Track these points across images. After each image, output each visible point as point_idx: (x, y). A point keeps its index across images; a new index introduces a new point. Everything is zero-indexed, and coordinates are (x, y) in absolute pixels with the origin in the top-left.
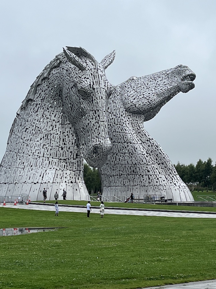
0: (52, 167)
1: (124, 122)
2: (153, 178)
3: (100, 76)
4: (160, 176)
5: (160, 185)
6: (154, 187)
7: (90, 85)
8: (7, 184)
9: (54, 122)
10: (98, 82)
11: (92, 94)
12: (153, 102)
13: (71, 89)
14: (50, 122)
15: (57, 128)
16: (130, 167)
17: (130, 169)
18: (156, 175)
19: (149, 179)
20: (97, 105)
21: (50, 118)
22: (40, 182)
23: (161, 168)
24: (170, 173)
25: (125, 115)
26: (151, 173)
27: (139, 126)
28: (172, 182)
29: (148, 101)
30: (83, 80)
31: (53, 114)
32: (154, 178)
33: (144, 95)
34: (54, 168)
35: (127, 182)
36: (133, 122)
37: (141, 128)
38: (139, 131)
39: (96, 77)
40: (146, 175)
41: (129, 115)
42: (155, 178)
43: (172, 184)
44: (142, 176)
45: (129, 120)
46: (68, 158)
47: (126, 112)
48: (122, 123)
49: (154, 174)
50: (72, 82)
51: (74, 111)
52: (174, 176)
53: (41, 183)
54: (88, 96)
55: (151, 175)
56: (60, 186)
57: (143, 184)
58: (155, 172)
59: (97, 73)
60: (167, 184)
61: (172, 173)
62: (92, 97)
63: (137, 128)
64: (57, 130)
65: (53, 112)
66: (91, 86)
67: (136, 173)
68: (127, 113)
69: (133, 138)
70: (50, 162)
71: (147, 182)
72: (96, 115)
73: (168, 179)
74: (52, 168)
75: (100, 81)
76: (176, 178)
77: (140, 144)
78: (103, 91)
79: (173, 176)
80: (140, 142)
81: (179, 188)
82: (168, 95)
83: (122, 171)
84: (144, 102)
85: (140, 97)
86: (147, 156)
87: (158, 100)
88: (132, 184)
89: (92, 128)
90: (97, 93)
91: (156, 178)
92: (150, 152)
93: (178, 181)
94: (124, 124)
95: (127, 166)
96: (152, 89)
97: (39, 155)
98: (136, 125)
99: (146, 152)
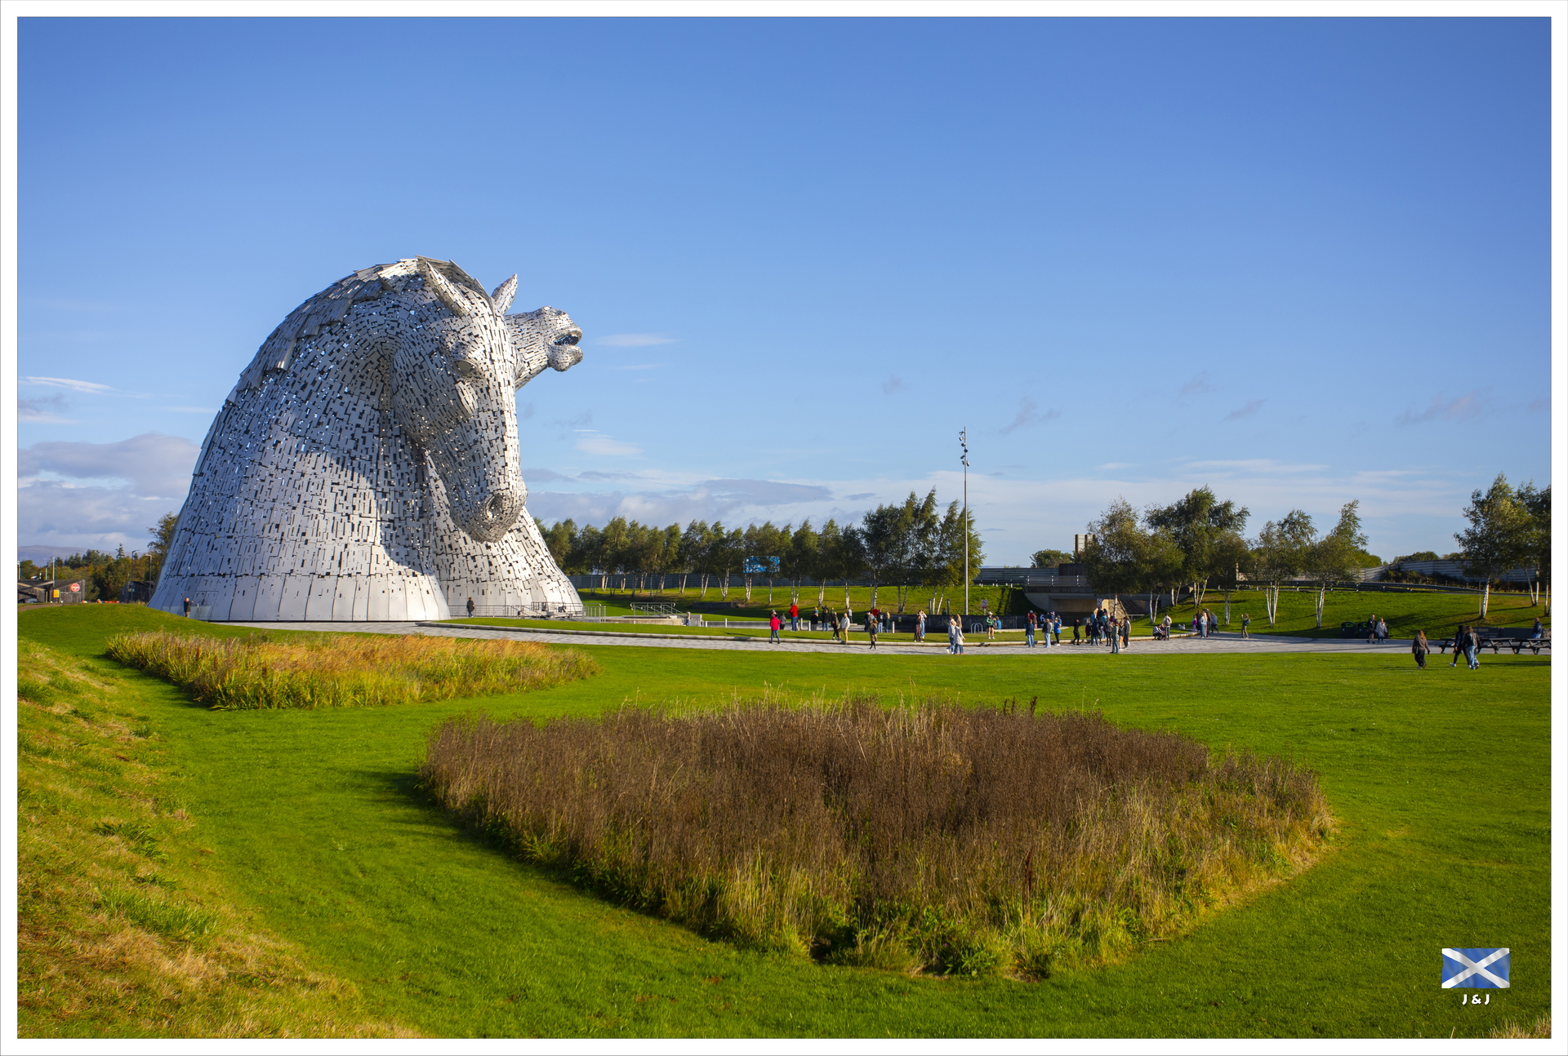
0: (359, 537)
2: (500, 562)
4: (515, 557)
5: (517, 578)
6: (503, 583)
8: (227, 577)
9: (359, 431)
13: (427, 357)
14: (346, 428)
15: (369, 444)
18: (505, 556)
19: (490, 564)
20: (499, 398)
21: (346, 420)
22: (335, 570)
23: (516, 540)
24: (537, 552)
26: (494, 551)
28: (541, 572)
30: (467, 338)
31: (354, 409)
34: (365, 541)
40: (482, 556)
42: (504, 563)
43: (543, 576)
44: (473, 558)
46: (399, 518)
49: (501, 554)
50: (432, 340)
51: (437, 409)
52: (545, 559)
53: (339, 576)
54: (478, 375)
55: (494, 557)
56: (390, 582)
57: (474, 577)
58: (503, 549)
61: (540, 551)
62: (488, 380)
64: (370, 451)
65: (356, 405)
70: (353, 525)
71: (486, 570)
72: (496, 422)
73: (533, 566)
74: (362, 540)
79: (542, 559)
81: (557, 585)
89: (487, 451)
90: (498, 372)
91: (507, 564)
97: (322, 507)
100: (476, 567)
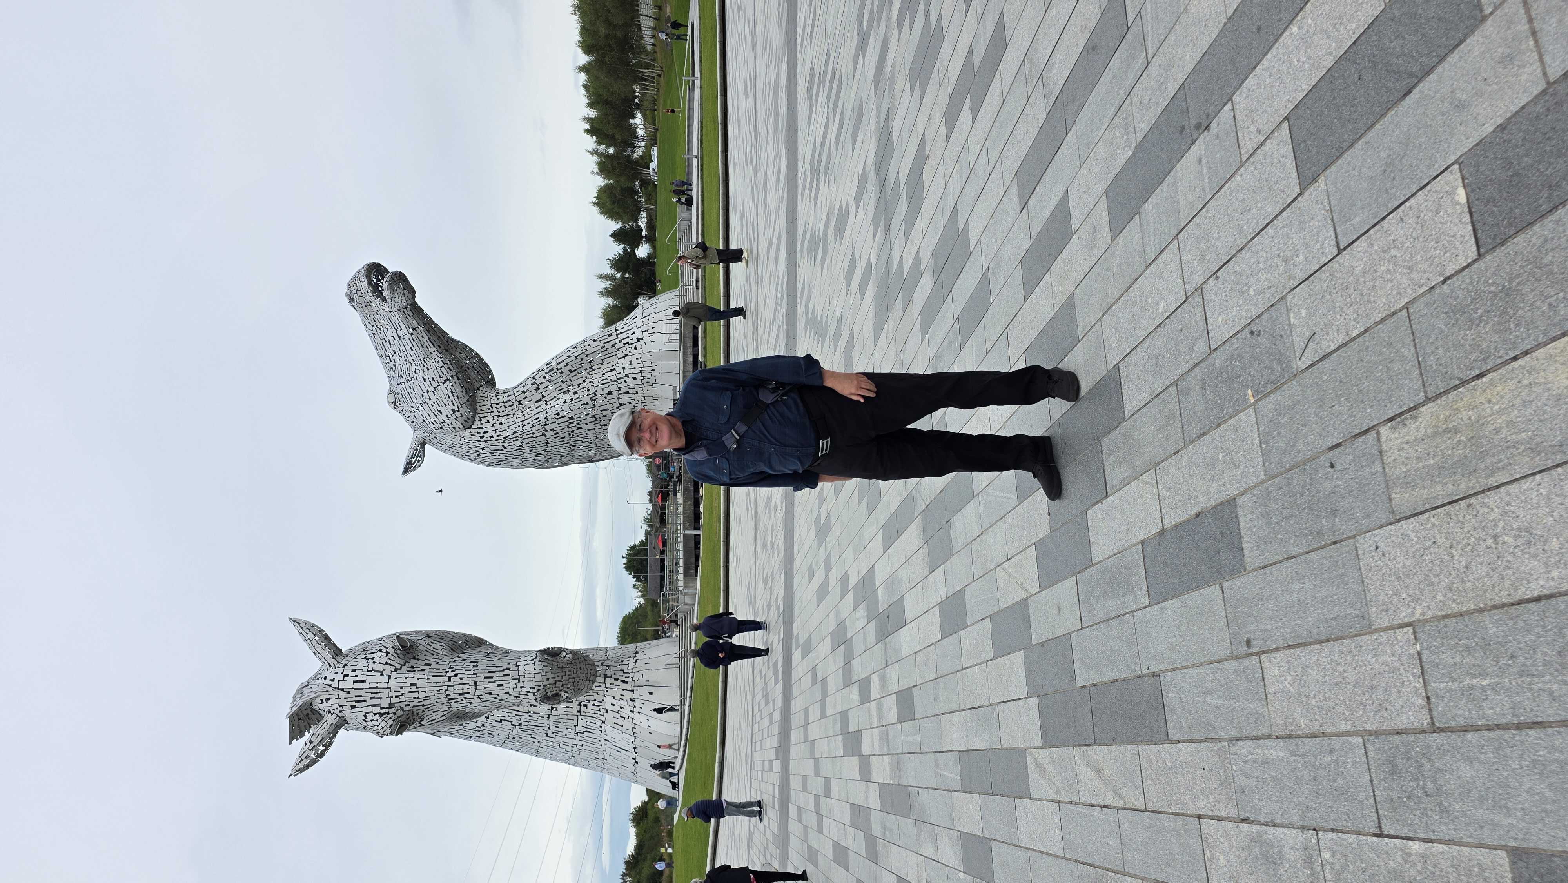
3: (357, 686)
5: (641, 372)
7: (381, 715)
10: (372, 694)
11: (406, 708)
12: (445, 372)
18: (619, 379)
23: (602, 364)
24: (613, 346)
25: (482, 431)
27: (505, 403)
28: (633, 346)
29: (441, 384)
32: (626, 384)
33: (428, 392)
36: (497, 414)
37: (510, 398)
38: (516, 403)
39: (361, 697)
40: (619, 398)
41: (481, 420)
42: (625, 381)
44: (621, 405)
45: (492, 422)
47: (473, 426)
48: (499, 438)
52: (620, 339)
59: (349, 693)
60: (636, 356)
63: (510, 406)
66: (383, 711)
68: (475, 423)
69: (533, 418)
75: (371, 686)
76: (624, 335)
77: (546, 404)
79: (621, 341)
80: (543, 403)
81: (647, 332)
82: (424, 335)
84: (446, 393)
85: (434, 399)
86: (575, 393)
87: (440, 360)
92: (564, 386)
93: (632, 332)
96: (414, 370)
98: (503, 407)
99: (565, 393)
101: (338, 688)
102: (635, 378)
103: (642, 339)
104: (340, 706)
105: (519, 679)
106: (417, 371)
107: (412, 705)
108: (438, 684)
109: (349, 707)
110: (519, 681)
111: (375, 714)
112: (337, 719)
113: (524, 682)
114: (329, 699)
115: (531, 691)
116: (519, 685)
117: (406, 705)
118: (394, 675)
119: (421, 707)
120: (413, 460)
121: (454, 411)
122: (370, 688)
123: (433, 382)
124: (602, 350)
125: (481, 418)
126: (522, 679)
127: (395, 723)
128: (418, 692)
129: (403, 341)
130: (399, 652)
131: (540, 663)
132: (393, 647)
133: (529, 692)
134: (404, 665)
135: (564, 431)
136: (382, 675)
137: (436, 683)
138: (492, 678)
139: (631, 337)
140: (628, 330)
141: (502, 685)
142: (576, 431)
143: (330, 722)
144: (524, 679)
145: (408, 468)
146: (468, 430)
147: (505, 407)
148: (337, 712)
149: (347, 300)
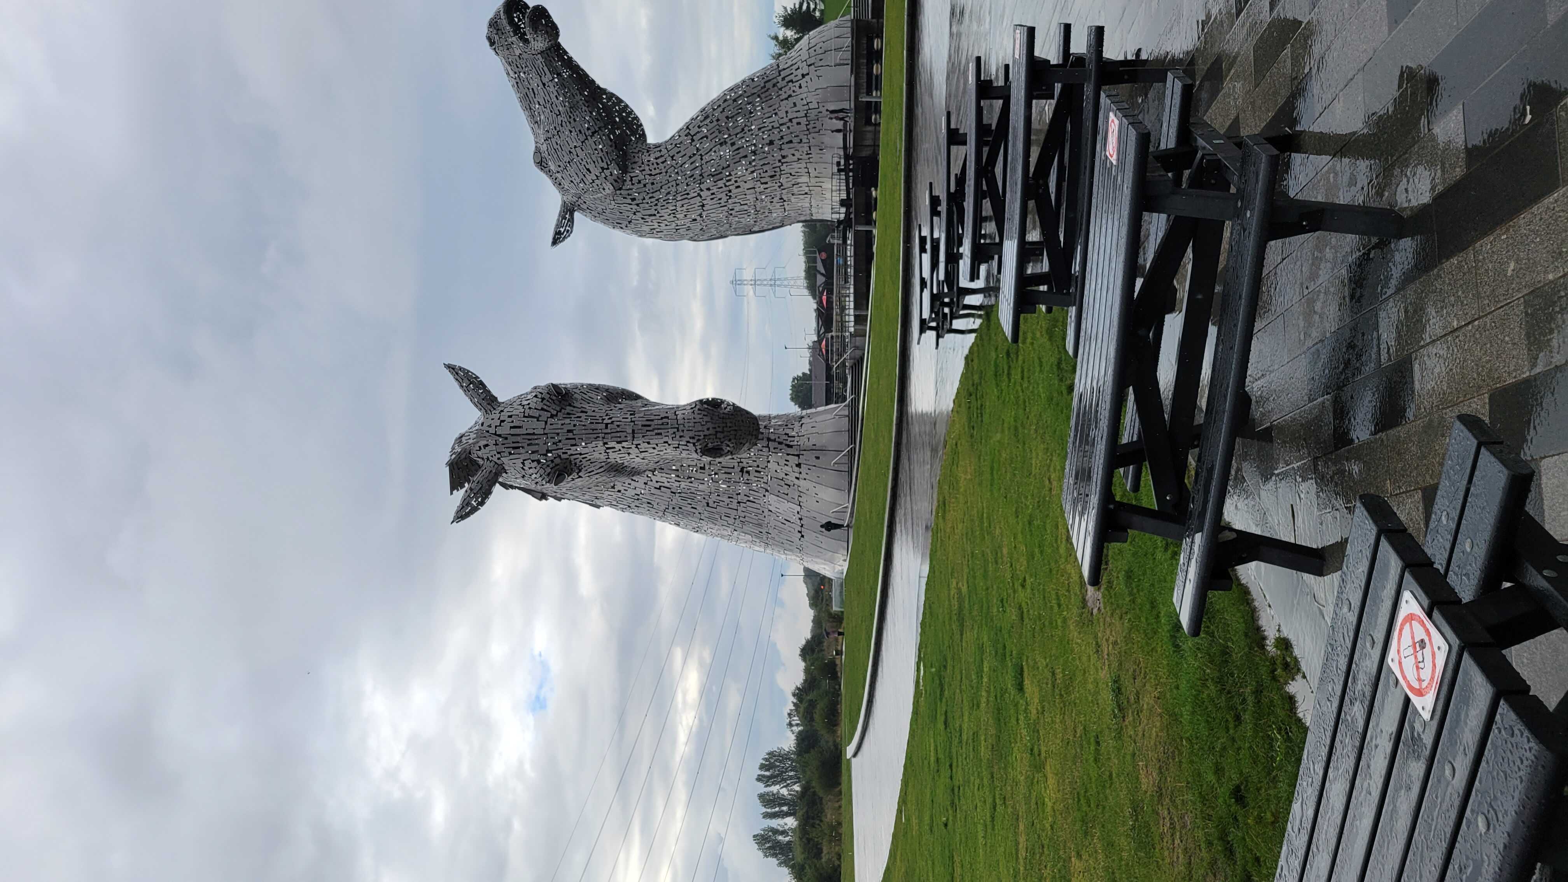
1: (651, 195)
3: (514, 431)
4: (782, 114)
5: (806, 116)
6: (811, 131)
7: (538, 462)
10: (529, 440)
11: (564, 456)
12: (592, 123)
16: (762, 184)
17: (766, 183)
18: (781, 125)
19: (791, 142)
24: (774, 85)
27: (656, 158)
28: (797, 84)
29: (589, 137)
33: (575, 146)
35: (801, 189)
36: (649, 172)
37: (662, 153)
38: (669, 159)
39: (518, 442)
41: (631, 180)
44: (784, 157)
45: (643, 182)
47: (624, 188)
48: (653, 200)
49: (778, 130)
52: (782, 76)
55: (782, 138)
57: (805, 157)
58: (773, 126)
59: (506, 439)
60: (803, 96)
63: (663, 163)
67: (775, 172)
68: (626, 183)
71: (798, 146)
73: (791, 92)
75: (528, 432)
76: (787, 72)
77: (702, 159)
78: (552, 427)
79: (783, 79)
81: (813, 66)
82: (569, 80)
83: (773, 198)
85: (581, 155)
87: (587, 109)
88: (804, 179)
91: (789, 124)
93: (796, 67)
94: (654, 195)
95: (758, 190)
96: (560, 123)
98: (655, 164)
100: (793, 155)
101: (495, 434)
102: (799, 124)
103: (808, 74)
104: (498, 453)
105: (678, 429)
106: (564, 123)
107: (569, 453)
108: (595, 431)
109: (506, 454)
110: (678, 431)
111: (533, 461)
112: (496, 466)
113: (683, 431)
114: (487, 445)
115: (691, 441)
116: (678, 434)
117: (564, 453)
118: (550, 421)
119: (578, 456)
120: (562, 230)
121: (603, 169)
122: (527, 434)
123: (580, 135)
124: (763, 90)
125: (631, 178)
126: (681, 427)
127: (553, 471)
128: (574, 439)
129: (548, 88)
130: (554, 398)
131: (700, 412)
132: (548, 393)
133: (688, 442)
134: (560, 411)
135: (721, 190)
136: (538, 421)
137: (593, 430)
138: (649, 426)
139: (795, 73)
140: (792, 65)
141: (660, 434)
142: (734, 191)
143: (489, 469)
144: (683, 428)
145: (558, 238)
146: (618, 192)
147: (658, 164)
148: (495, 459)
149: (487, 43)
